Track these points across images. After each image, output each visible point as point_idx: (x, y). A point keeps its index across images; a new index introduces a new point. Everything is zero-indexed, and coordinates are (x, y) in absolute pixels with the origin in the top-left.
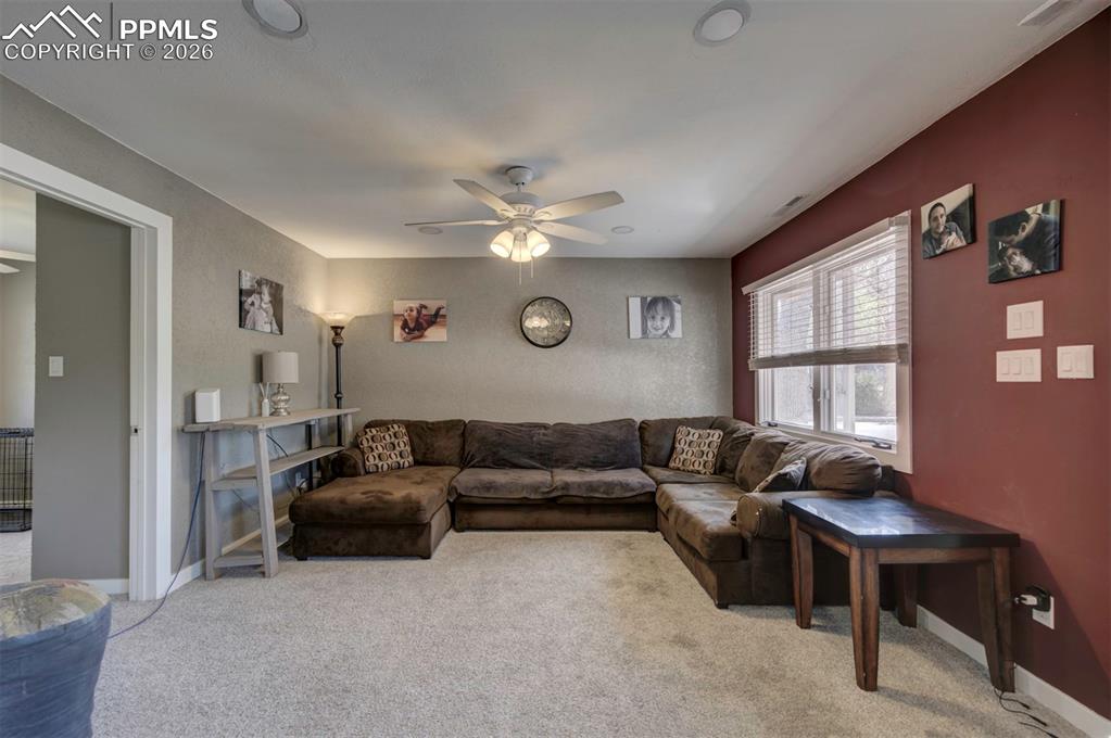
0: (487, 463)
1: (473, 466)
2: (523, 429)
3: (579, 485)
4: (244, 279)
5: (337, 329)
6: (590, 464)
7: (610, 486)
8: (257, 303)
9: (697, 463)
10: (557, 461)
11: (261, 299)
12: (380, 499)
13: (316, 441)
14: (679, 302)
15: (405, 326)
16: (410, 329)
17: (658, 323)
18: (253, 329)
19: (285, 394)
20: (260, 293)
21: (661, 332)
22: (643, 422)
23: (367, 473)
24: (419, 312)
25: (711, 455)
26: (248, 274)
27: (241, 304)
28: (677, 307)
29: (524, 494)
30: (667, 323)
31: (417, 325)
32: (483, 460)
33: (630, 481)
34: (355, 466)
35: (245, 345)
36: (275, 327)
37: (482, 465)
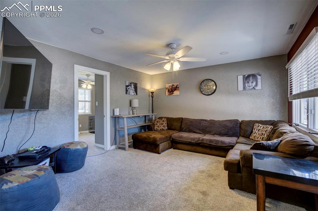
0: (186, 131)
1: (183, 131)
2: (198, 121)
3: (207, 140)
4: (127, 83)
5: (152, 93)
6: (218, 134)
7: (217, 141)
8: (130, 89)
9: (259, 138)
10: (208, 132)
11: (131, 87)
12: (148, 137)
13: (147, 121)
14: (260, 75)
15: (169, 91)
16: (170, 92)
17: (250, 84)
18: (129, 94)
19: (136, 109)
20: (131, 86)
21: (251, 87)
22: (242, 121)
23: (155, 130)
24: (172, 87)
25: (266, 135)
26: (128, 82)
27: (126, 89)
28: (259, 77)
29: (190, 141)
30: (254, 84)
31: (172, 90)
32: (186, 130)
33: (225, 141)
34: (152, 128)
35: (127, 98)
36: (135, 93)
37: (185, 131)
